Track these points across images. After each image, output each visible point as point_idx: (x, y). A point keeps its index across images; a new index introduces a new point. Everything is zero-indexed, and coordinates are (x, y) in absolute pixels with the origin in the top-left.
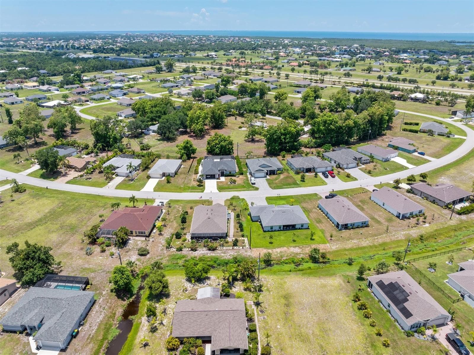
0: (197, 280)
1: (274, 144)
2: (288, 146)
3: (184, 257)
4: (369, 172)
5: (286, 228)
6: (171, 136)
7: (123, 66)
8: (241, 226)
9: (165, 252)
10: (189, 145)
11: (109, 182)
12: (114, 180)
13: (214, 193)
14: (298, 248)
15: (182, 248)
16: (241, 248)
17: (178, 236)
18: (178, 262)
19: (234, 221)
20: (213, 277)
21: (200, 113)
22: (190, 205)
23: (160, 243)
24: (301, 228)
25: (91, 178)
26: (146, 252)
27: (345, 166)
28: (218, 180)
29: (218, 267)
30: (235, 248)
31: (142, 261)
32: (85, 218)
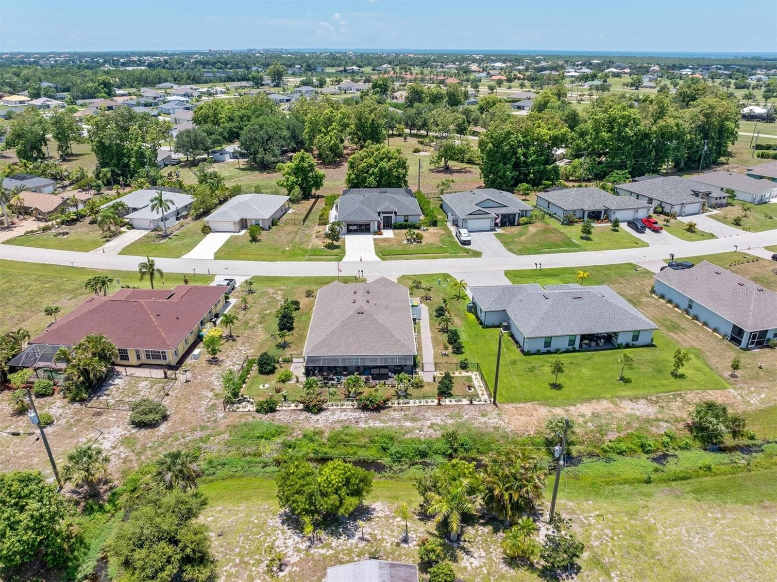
0: (325, 517)
1: (501, 165)
2: (533, 173)
3: (279, 431)
4: (737, 223)
5: (589, 345)
6: (269, 158)
7: (193, 80)
8: (454, 339)
9: (221, 415)
10: (306, 165)
11: (108, 241)
12: (123, 236)
13: (368, 262)
14: (642, 402)
15: (275, 403)
16: (465, 402)
17: (266, 366)
18: (261, 449)
19: (431, 325)
20: (379, 507)
21: (332, 112)
22: (306, 288)
23: (208, 387)
24: (631, 343)
25: (67, 233)
26: (157, 417)
27: (677, 209)
28: (377, 236)
29: (396, 467)
30: (447, 401)
31: (138, 446)
32: (12, 318)
